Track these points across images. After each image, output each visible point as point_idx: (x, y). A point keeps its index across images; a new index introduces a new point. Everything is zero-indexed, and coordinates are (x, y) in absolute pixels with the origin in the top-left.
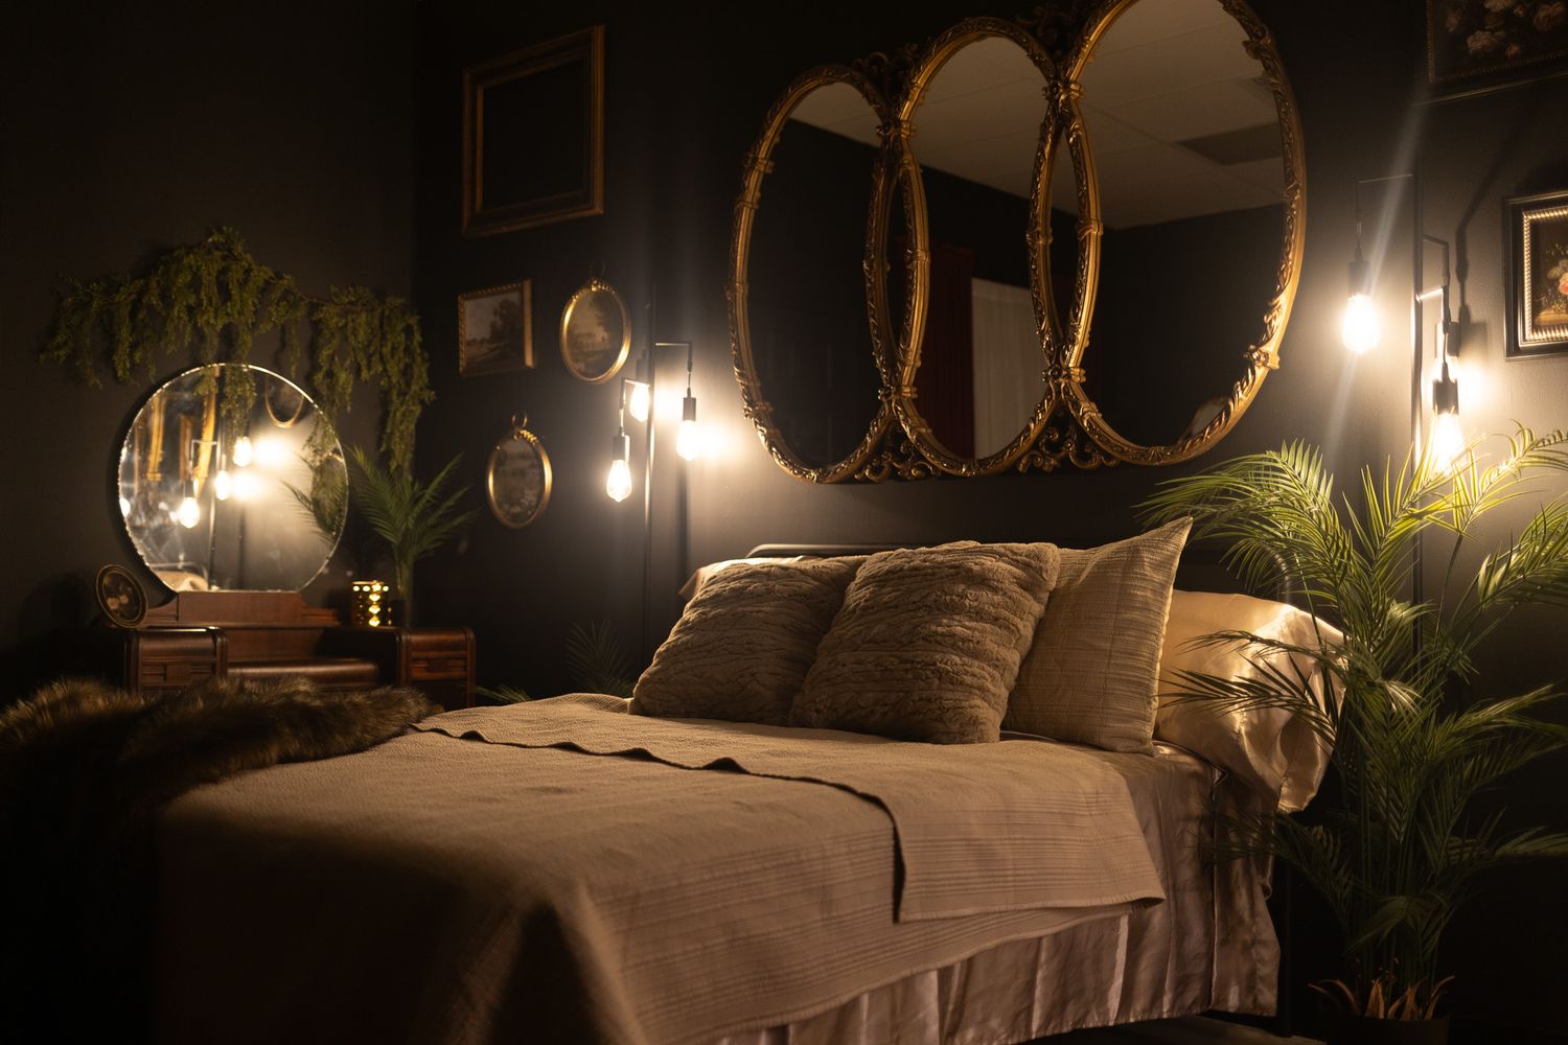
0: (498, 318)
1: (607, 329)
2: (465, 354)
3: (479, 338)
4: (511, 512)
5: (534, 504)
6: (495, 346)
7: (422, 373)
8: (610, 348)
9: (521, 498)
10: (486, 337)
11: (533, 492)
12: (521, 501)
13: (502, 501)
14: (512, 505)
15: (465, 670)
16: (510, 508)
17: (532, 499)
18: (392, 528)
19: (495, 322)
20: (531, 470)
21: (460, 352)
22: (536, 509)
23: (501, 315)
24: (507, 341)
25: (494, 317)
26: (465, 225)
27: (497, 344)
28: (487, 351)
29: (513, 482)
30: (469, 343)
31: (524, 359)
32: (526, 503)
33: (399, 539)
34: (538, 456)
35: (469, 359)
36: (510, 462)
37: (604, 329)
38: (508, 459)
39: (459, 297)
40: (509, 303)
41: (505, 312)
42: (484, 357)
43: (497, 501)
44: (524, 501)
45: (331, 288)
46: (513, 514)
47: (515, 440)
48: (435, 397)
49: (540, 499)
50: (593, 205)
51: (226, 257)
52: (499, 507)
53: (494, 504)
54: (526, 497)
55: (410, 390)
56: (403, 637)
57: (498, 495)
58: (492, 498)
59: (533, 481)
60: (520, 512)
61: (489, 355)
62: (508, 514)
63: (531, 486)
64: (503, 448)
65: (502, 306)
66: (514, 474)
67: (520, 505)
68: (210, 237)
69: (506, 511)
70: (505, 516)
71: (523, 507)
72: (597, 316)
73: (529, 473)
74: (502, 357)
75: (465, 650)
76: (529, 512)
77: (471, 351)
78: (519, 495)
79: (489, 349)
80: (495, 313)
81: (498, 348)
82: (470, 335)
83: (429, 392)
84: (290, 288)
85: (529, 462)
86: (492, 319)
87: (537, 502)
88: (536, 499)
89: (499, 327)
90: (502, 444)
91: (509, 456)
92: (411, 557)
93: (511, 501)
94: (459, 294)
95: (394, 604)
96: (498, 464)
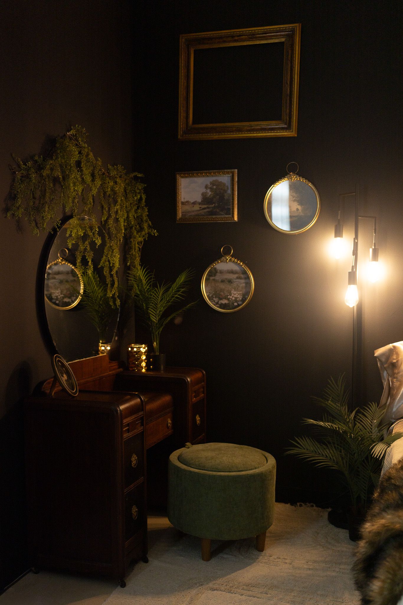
0: (208, 191)
1: (301, 204)
2: (180, 210)
3: (192, 202)
4: (220, 303)
5: (239, 299)
6: (206, 206)
7: (147, 219)
8: (303, 215)
9: (228, 295)
10: (198, 201)
11: (239, 293)
12: (229, 297)
13: (212, 296)
14: (221, 299)
15: (203, 393)
16: (219, 300)
17: (238, 297)
18: (155, 314)
19: (206, 193)
20: (237, 280)
21: (178, 208)
22: (243, 303)
23: (211, 189)
24: (216, 204)
25: (205, 189)
26: (180, 132)
27: (207, 206)
28: (199, 209)
29: (222, 286)
30: (183, 203)
31: (233, 216)
32: (233, 298)
33: (157, 320)
34: (245, 273)
35: (183, 212)
36: (220, 274)
37: (298, 204)
38: (217, 273)
39: (178, 176)
40: (221, 182)
41: (215, 187)
42: (195, 212)
43: (208, 296)
44: (231, 297)
45: (108, 166)
46: (222, 304)
47: (227, 263)
48: (157, 234)
49: (246, 297)
50: (291, 131)
51: (77, 145)
52: (210, 299)
53: (206, 298)
54: (233, 295)
55: (142, 229)
56: (189, 380)
57: (210, 293)
58: (204, 294)
59: (239, 287)
60: (228, 303)
61: (201, 211)
62: (217, 303)
63: (237, 289)
64: (215, 267)
65: (213, 183)
66: (223, 281)
67: (228, 299)
68: (69, 131)
69: (216, 301)
70: (214, 305)
71: (230, 301)
72: (293, 196)
73: (236, 282)
74: (212, 213)
75: (204, 382)
76: (236, 304)
77: (187, 208)
78: (227, 293)
79: (200, 208)
80: (206, 187)
81: (208, 208)
82: (184, 199)
83: (153, 230)
84: (101, 167)
85: (236, 276)
86: (204, 190)
87: (242, 299)
88: (241, 297)
89: (210, 196)
90: (216, 264)
91: (219, 271)
92: (161, 329)
93: (220, 296)
94: (177, 174)
95: (155, 357)
96: (209, 275)
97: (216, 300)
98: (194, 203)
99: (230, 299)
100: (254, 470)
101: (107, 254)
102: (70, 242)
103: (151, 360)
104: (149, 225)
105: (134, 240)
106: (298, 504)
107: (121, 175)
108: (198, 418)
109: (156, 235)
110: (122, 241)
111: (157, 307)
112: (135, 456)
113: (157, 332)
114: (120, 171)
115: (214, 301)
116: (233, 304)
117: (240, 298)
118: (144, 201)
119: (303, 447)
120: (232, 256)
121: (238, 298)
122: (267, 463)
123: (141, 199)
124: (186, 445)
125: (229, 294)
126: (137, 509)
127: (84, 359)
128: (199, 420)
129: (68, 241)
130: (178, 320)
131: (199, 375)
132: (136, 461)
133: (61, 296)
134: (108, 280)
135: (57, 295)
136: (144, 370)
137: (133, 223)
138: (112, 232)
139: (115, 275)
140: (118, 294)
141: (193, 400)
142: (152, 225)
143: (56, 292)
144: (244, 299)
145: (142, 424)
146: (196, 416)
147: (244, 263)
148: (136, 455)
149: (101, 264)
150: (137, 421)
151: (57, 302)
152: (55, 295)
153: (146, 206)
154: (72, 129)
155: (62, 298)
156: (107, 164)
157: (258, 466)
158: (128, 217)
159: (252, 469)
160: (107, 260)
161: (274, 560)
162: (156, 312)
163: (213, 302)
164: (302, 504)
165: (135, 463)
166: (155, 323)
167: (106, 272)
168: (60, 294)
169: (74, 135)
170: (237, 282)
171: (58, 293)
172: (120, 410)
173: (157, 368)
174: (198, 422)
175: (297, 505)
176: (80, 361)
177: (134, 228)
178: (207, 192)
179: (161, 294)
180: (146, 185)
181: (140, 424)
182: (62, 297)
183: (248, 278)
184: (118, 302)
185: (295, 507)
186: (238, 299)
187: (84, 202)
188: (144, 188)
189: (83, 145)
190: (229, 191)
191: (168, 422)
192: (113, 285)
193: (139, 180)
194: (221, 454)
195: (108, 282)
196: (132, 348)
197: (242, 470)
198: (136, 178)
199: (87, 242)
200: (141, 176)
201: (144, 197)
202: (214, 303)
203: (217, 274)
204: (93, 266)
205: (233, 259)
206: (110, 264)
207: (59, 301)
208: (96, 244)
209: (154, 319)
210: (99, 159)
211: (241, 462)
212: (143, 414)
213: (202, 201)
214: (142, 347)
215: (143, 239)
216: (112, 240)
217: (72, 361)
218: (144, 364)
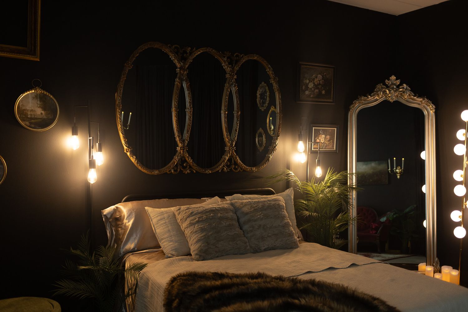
8: (46, 118)
37: (42, 110)
50: (36, 57)
72: (37, 104)
122: (53, 308)
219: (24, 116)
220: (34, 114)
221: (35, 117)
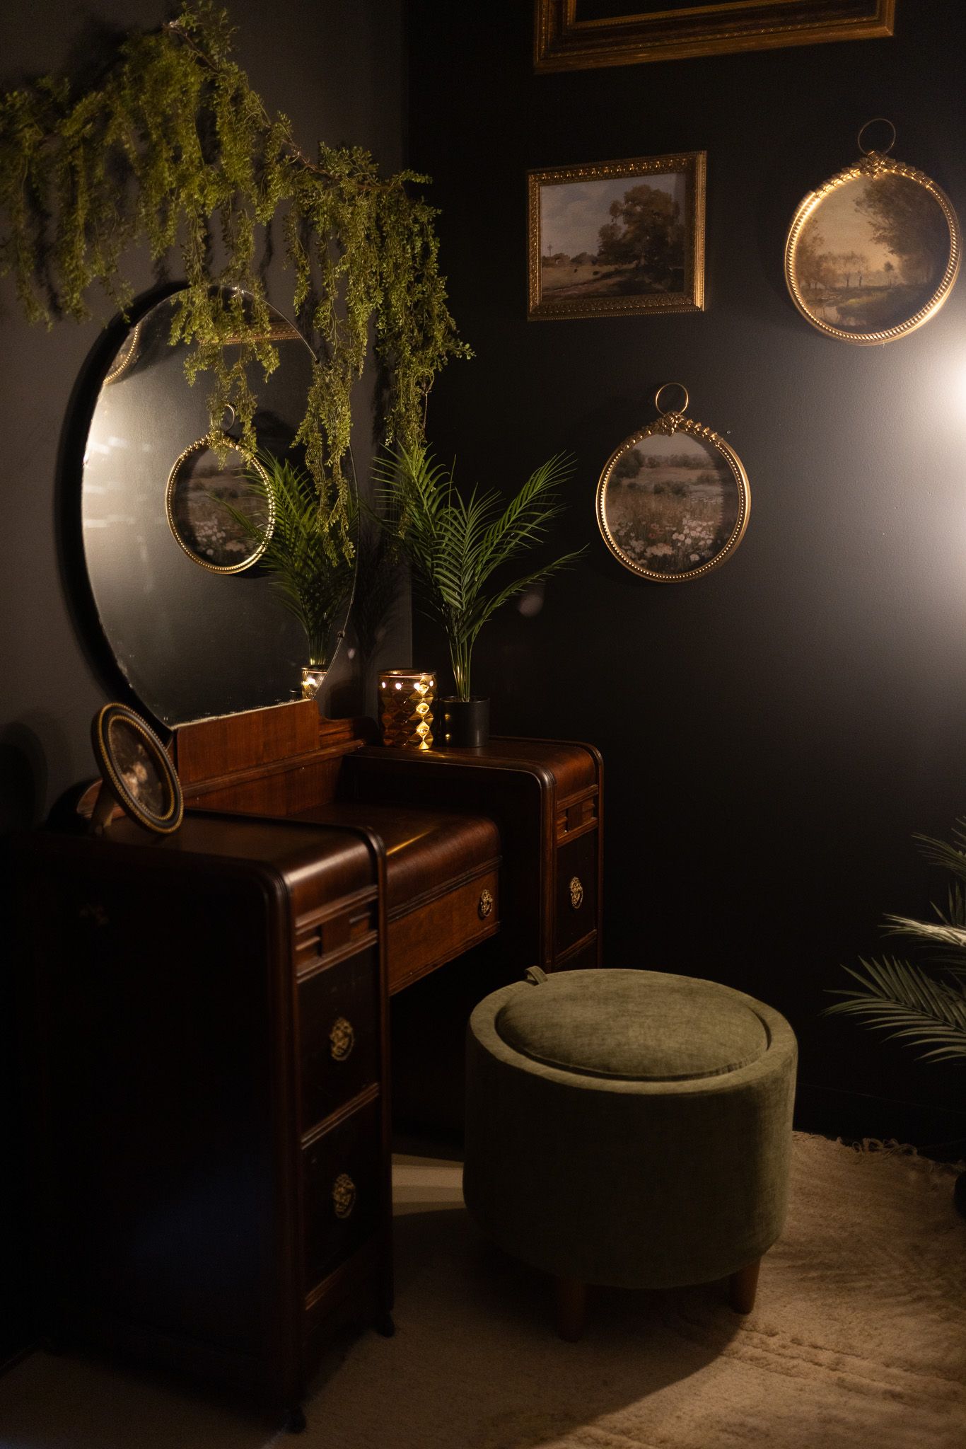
0: (620, 221)
1: (899, 247)
2: (539, 283)
3: (572, 255)
4: (648, 554)
5: (705, 545)
6: (611, 268)
7: (444, 312)
8: (905, 282)
9: (674, 532)
10: (589, 253)
11: (705, 524)
12: (675, 536)
13: (627, 535)
14: (651, 543)
15: (596, 814)
16: (647, 547)
17: (702, 536)
18: (457, 585)
19: (613, 227)
20: (701, 487)
21: (531, 277)
22: (715, 554)
23: (628, 214)
24: (643, 262)
25: (611, 217)
26: (541, 46)
27: (617, 266)
28: (592, 277)
29: (654, 504)
30: (546, 262)
31: (691, 295)
32: (688, 541)
33: (464, 601)
34: (722, 464)
35: (547, 289)
36: (651, 470)
37: (891, 249)
38: (643, 466)
39: (531, 178)
40: (657, 193)
41: (638, 209)
42: (580, 286)
43: (615, 535)
44: (682, 537)
45: (320, 147)
46: (655, 557)
47: (670, 434)
48: (472, 354)
49: (727, 535)
50: (876, 18)
51: (200, 62)
52: (620, 545)
53: (608, 539)
54: (686, 531)
55: (428, 340)
56: (546, 778)
57: (619, 524)
58: (604, 529)
59: (705, 505)
60: (672, 556)
61: (597, 285)
62: (641, 555)
63: (701, 513)
64: (635, 447)
65: (632, 198)
66: (658, 491)
67: (673, 544)
68: (174, 18)
69: (638, 550)
70: (633, 560)
71: (679, 548)
72: (874, 225)
73: (696, 491)
74: (628, 289)
75: (597, 782)
76: (694, 557)
77: (556, 275)
78: (670, 526)
79: (596, 273)
80: (614, 210)
81: (618, 272)
82: (550, 247)
83: (461, 343)
84: (288, 140)
85: (697, 473)
86: (607, 220)
87: (715, 541)
88: (712, 537)
89: (624, 235)
90: (638, 440)
91: (646, 460)
92: (476, 629)
93: (650, 535)
94: (530, 174)
95: (458, 710)
96: (619, 473)
97: (638, 545)
98: (578, 261)
99: (679, 544)
100: (724, 1073)
101: (317, 408)
102: (192, 367)
103: (447, 716)
104: (448, 328)
105: (405, 374)
106: (866, 1141)
107: (365, 178)
108: (576, 887)
109: (469, 358)
110: (361, 372)
111: (461, 564)
112: (346, 1024)
113: (464, 640)
114: (361, 166)
115: (633, 549)
116: (687, 556)
117: (708, 539)
118: (434, 257)
119: (884, 991)
120: (687, 415)
121: (703, 539)
122: (768, 1048)
123: (426, 249)
124: (529, 973)
125: (674, 529)
126: (352, 1185)
127: (234, 714)
128: (579, 892)
129: (187, 366)
130: (530, 605)
131: (581, 762)
132: (350, 1041)
133: (219, 535)
134: (321, 486)
135: (210, 532)
136: (424, 746)
137: (401, 322)
138: (330, 341)
139: (338, 471)
140: (347, 527)
141: (559, 837)
142: (458, 329)
143: (205, 525)
144: (719, 542)
145: (374, 924)
146: (570, 882)
147: (722, 434)
148: (348, 1019)
149: (298, 439)
150: (352, 914)
151: (210, 552)
152: (203, 533)
153: (440, 274)
154: (184, 12)
155: (221, 541)
156: (319, 142)
157: (737, 1062)
158: (387, 304)
159: (717, 1073)
160: (316, 424)
161: (781, 1351)
162: (459, 579)
163: (629, 553)
164: (878, 1141)
165: (345, 1047)
166: (459, 611)
167: (312, 462)
168: (215, 530)
169: (195, 30)
170: (699, 494)
171: (211, 528)
172: (285, 886)
173: (462, 742)
174: (576, 899)
175: (863, 1146)
176: (218, 720)
177: (404, 338)
178: (615, 224)
179: (470, 526)
180: (439, 212)
181: (365, 924)
182: (222, 538)
183: (730, 480)
184: (350, 549)
185: (858, 1150)
186: (702, 543)
187: (231, 243)
188: (433, 218)
189: (225, 66)
190: (681, 220)
191: (481, 900)
192: (333, 498)
193: (423, 197)
194: (623, 1015)
195: (320, 492)
196: (391, 682)
197: (685, 1073)
198: (413, 191)
199: (237, 366)
200: (423, 182)
201: (434, 246)
202: (633, 556)
203: (643, 468)
204: (255, 439)
205: (689, 423)
206: (325, 437)
207: (216, 551)
208: (264, 371)
209: (454, 598)
210: (283, 117)
211: (683, 1046)
212: (377, 893)
213: (601, 253)
214: (418, 681)
215: (432, 372)
216: (330, 368)
217: (190, 720)
218: (422, 729)
219: (820, 286)
220: (859, 272)
221: (863, 283)
